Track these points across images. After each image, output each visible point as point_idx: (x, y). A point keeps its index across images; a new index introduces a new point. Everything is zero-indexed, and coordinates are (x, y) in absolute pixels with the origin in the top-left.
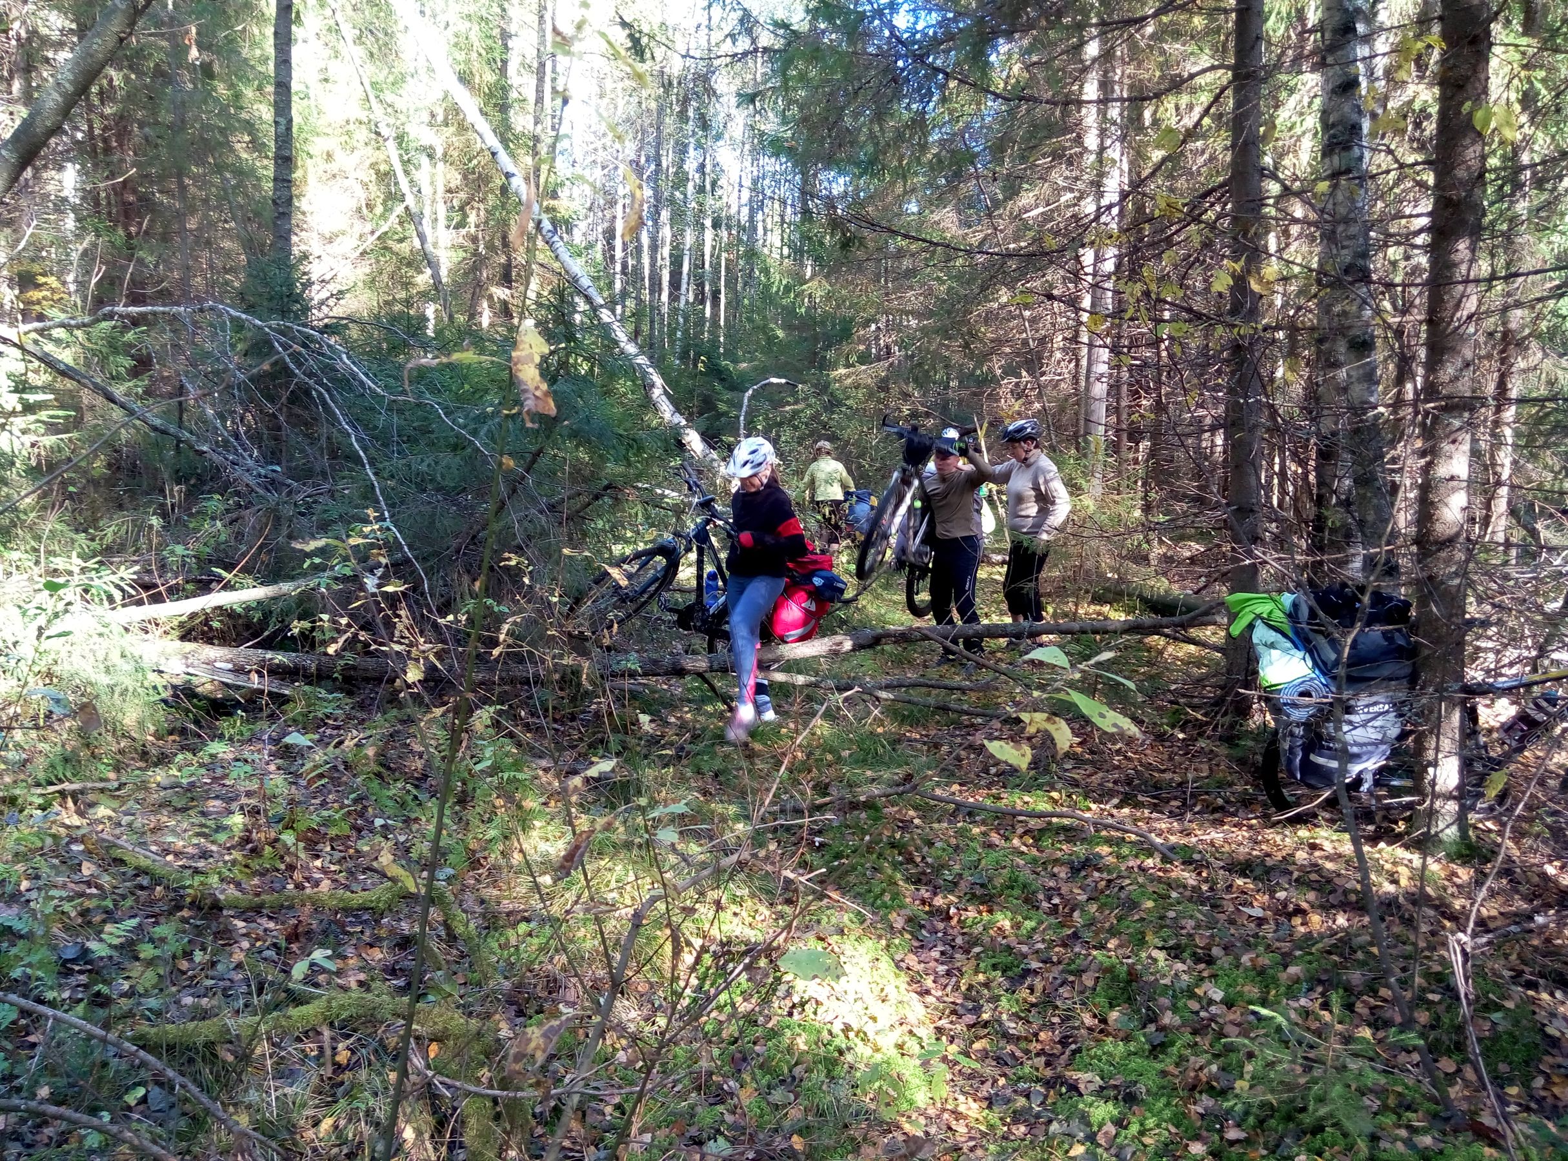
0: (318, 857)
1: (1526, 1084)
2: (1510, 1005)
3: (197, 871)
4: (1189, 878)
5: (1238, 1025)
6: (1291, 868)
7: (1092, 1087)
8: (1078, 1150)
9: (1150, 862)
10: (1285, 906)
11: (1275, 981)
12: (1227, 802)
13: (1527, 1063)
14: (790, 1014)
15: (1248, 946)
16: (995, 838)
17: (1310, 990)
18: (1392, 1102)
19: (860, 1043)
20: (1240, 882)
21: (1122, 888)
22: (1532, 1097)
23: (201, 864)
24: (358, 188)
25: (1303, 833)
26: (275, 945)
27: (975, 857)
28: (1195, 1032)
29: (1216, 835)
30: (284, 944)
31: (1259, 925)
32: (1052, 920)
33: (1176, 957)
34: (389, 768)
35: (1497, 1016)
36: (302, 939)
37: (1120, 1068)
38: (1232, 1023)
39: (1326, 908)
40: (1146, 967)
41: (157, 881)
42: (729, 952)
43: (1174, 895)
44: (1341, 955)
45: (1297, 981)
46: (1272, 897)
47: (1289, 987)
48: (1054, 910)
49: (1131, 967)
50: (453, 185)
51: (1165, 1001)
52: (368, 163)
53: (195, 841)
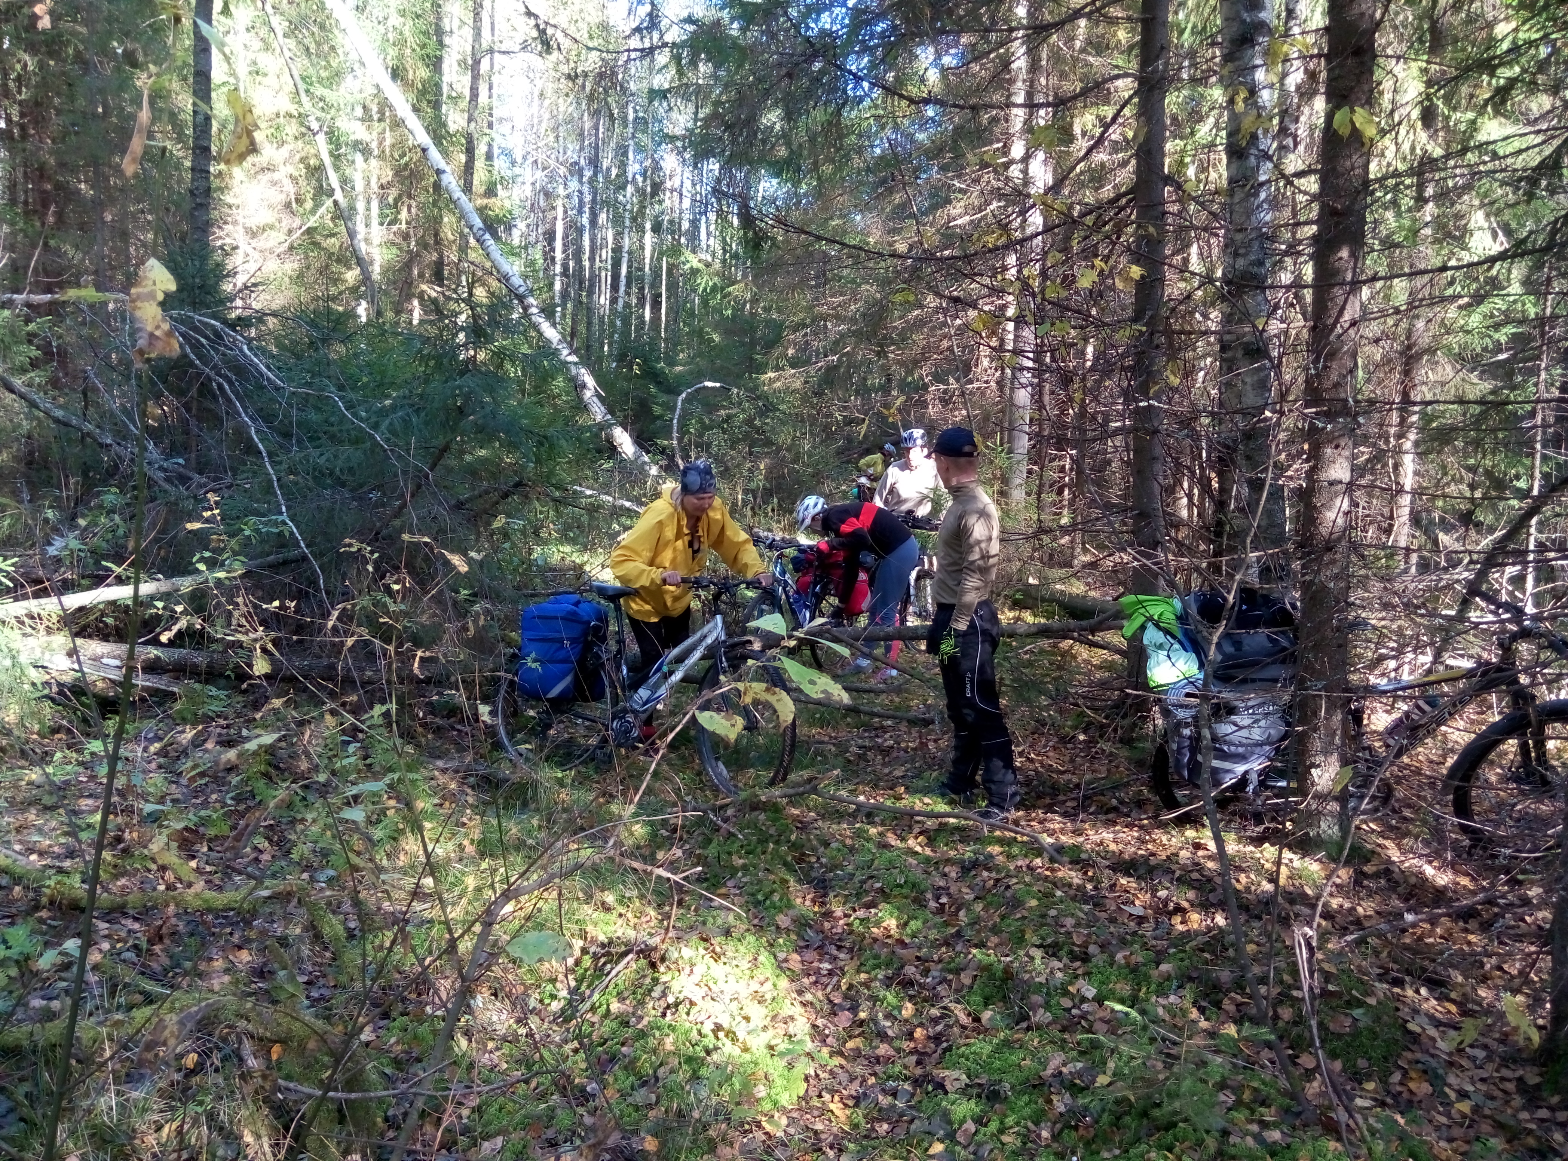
0: (193, 857)
1: (1384, 1081)
2: (1372, 1001)
3: (60, 871)
4: (1075, 877)
5: (1107, 1022)
6: (1174, 867)
7: (957, 1085)
8: (938, 1148)
9: (1038, 862)
10: (1166, 905)
11: (1147, 978)
12: (1122, 802)
13: (1386, 1059)
14: (664, 1015)
15: (1124, 943)
16: (891, 839)
17: (1181, 987)
18: (1247, 1096)
19: (728, 1042)
20: (1123, 881)
21: (1008, 887)
22: (1389, 1093)
23: (67, 864)
24: (287, 182)
25: (1190, 833)
26: (135, 946)
27: (868, 858)
28: (1063, 1030)
29: (1107, 835)
30: (145, 946)
31: (1139, 924)
32: (938, 919)
33: (1054, 955)
34: (277, 768)
35: (1357, 1012)
36: (167, 941)
37: (986, 1066)
38: (1102, 1020)
39: (1205, 906)
40: (1023, 967)
41: (17, 880)
42: (608, 954)
43: (1059, 893)
44: (1213, 953)
45: (1168, 978)
46: (1154, 896)
47: (1160, 984)
48: (941, 910)
49: (1008, 966)
50: (384, 181)
51: (1037, 999)
52: (298, 157)
53: (63, 840)
